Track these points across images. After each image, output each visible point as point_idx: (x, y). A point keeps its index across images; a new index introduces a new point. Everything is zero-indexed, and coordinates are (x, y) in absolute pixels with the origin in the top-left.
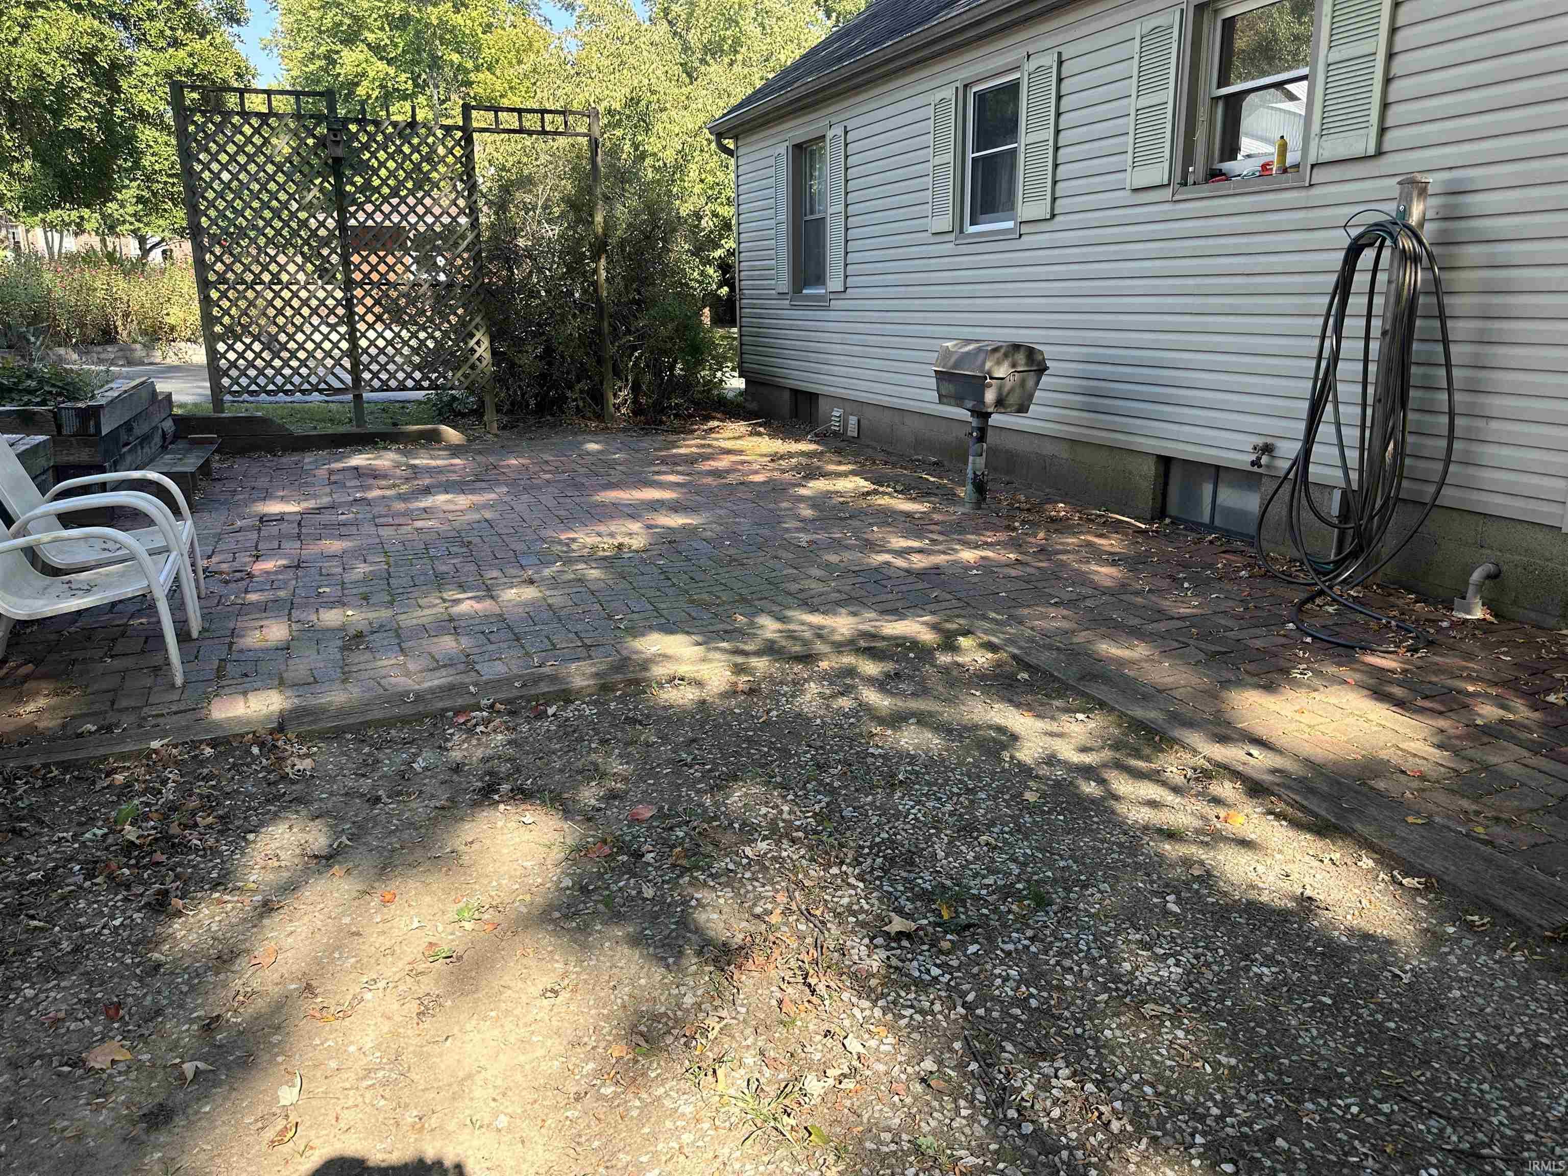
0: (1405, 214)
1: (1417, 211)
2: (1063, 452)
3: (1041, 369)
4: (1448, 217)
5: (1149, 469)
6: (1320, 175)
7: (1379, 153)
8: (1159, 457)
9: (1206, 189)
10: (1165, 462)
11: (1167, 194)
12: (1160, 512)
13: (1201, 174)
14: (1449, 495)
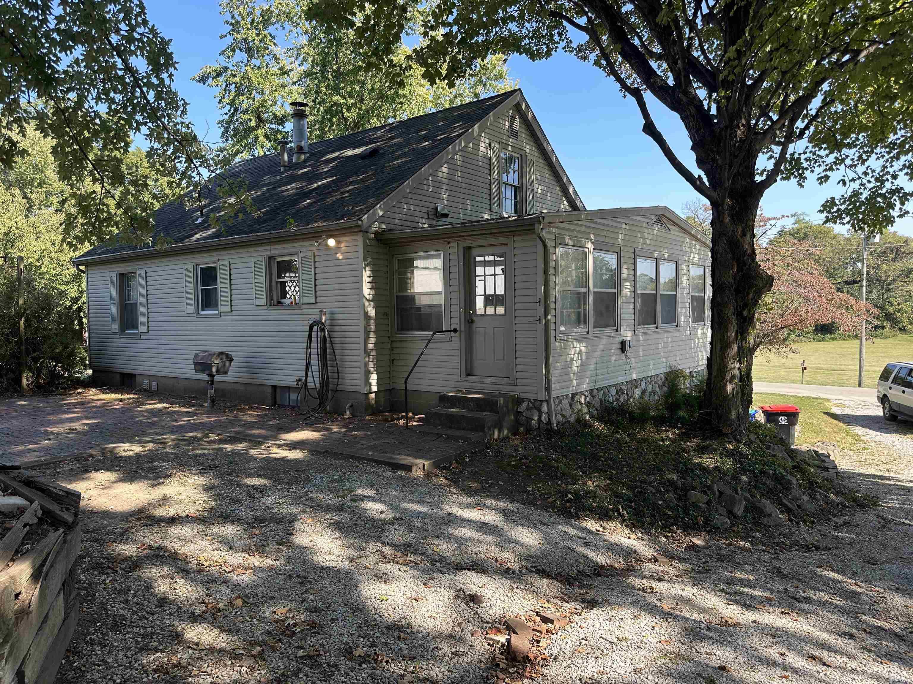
0: (321, 319)
1: (324, 318)
2: (242, 388)
3: (231, 360)
4: (332, 319)
5: (269, 390)
6: (304, 306)
7: (316, 303)
8: (273, 386)
9: (276, 308)
10: (274, 388)
11: (266, 308)
12: (274, 403)
13: (276, 303)
14: (340, 387)
